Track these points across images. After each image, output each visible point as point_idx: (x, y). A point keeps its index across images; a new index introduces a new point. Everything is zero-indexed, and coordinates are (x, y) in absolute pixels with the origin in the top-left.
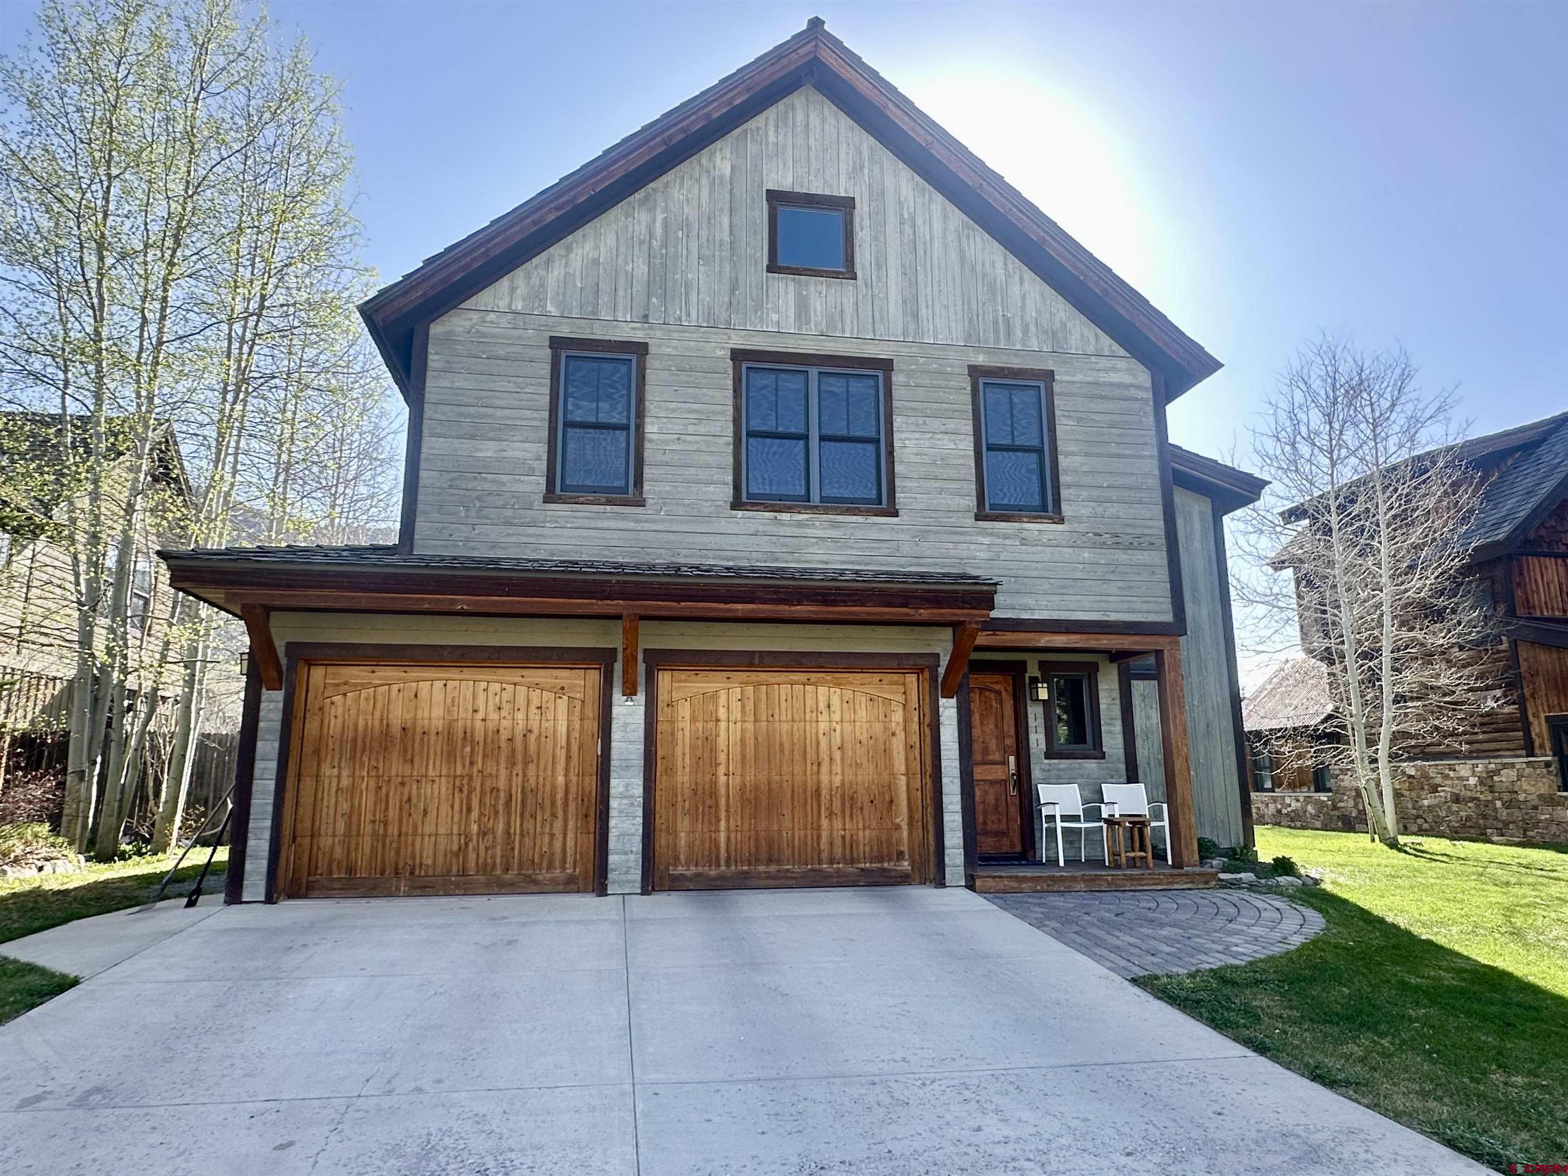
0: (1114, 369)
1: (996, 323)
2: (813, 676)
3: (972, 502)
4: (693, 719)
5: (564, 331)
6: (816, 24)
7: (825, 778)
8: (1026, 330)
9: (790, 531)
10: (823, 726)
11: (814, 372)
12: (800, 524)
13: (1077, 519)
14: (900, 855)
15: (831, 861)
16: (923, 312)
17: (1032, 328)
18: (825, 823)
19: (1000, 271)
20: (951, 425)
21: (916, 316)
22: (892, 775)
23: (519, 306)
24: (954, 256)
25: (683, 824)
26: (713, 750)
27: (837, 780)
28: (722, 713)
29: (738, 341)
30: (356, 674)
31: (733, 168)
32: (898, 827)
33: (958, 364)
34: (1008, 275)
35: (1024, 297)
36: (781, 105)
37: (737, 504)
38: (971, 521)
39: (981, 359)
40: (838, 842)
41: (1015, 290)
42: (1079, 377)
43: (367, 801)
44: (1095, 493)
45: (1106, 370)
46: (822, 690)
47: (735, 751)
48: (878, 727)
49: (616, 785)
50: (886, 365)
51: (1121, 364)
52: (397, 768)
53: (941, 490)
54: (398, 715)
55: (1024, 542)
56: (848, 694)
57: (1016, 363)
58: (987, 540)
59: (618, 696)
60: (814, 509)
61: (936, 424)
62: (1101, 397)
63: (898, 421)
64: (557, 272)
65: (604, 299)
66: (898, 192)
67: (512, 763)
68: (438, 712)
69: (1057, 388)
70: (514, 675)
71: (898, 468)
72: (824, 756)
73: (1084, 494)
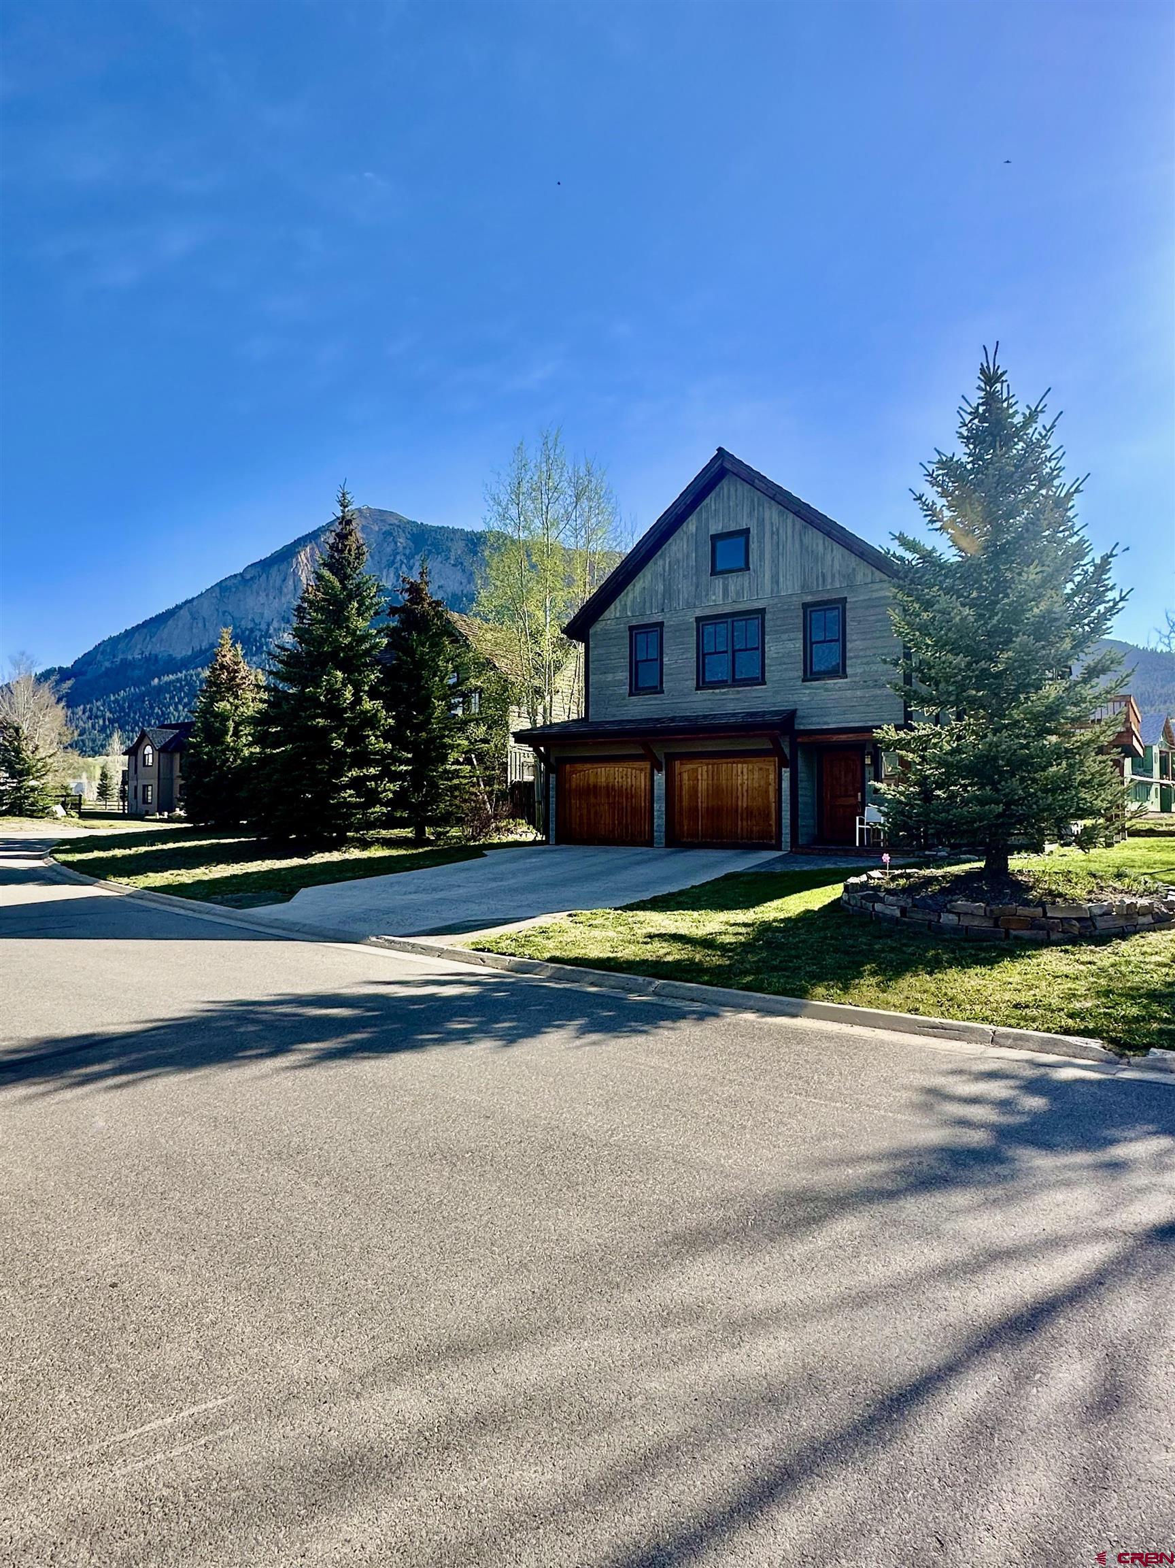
0: (882, 589)
1: (817, 578)
2: (736, 760)
3: (801, 673)
4: (689, 780)
5: (634, 623)
6: (720, 450)
7: (740, 803)
8: (833, 576)
9: (718, 697)
10: (740, 782)
11: (730, 620)
12: (724, 694)
13: (855, 675)
14: (771, 838)
15: (742, 838)
16: (781, 579)
17: (837, 575)
18: (740, 823)
19: (821, 548)
20: (792, 635)
21: (777, 583)
22: (769, 802)
23: (618, 615)
24: (797, 546)
25: (685, 822)
26: (697, 791)
27: (745, 806)
28: (700, 777)
29: (699, 613)
30: (579, 766)
31: (697, 528)
32: (771, 825)
33: (797, 602)
34: (825, 549)
35: (833, 561)
36: (717, 488)
37: (698, 688)
38: (800, 683)
39: (809, 599)
40: (745, 830)
41: (829, 557)
42: (862, 598)
43: (585, 811)
44: (865, 660)
45: (877, 590)
46: (740, 765)
47: (705, 793)
48: (762, 783)
49: (656, 806)
50: (762, 612)
51: (886, 585)
52: (593, 800)
53: (786, 669)
54: (592, 780)
55: (826, 690)
56: (751, 767)
57: (826, 597)
58: (807, 691)
59: (656, 772)
60: (730, 686)
61: (785, 636)
62: (873, 607)
63: (767, 638)
64: (631, 596)
65: (648, 605)
66: (771, 518)
67: (627, 798)
68: (603, 780)
69: (848, 606)
70: (626, 765)
71: (767, 661)
72: (740, 794)
73: (859, 661)
